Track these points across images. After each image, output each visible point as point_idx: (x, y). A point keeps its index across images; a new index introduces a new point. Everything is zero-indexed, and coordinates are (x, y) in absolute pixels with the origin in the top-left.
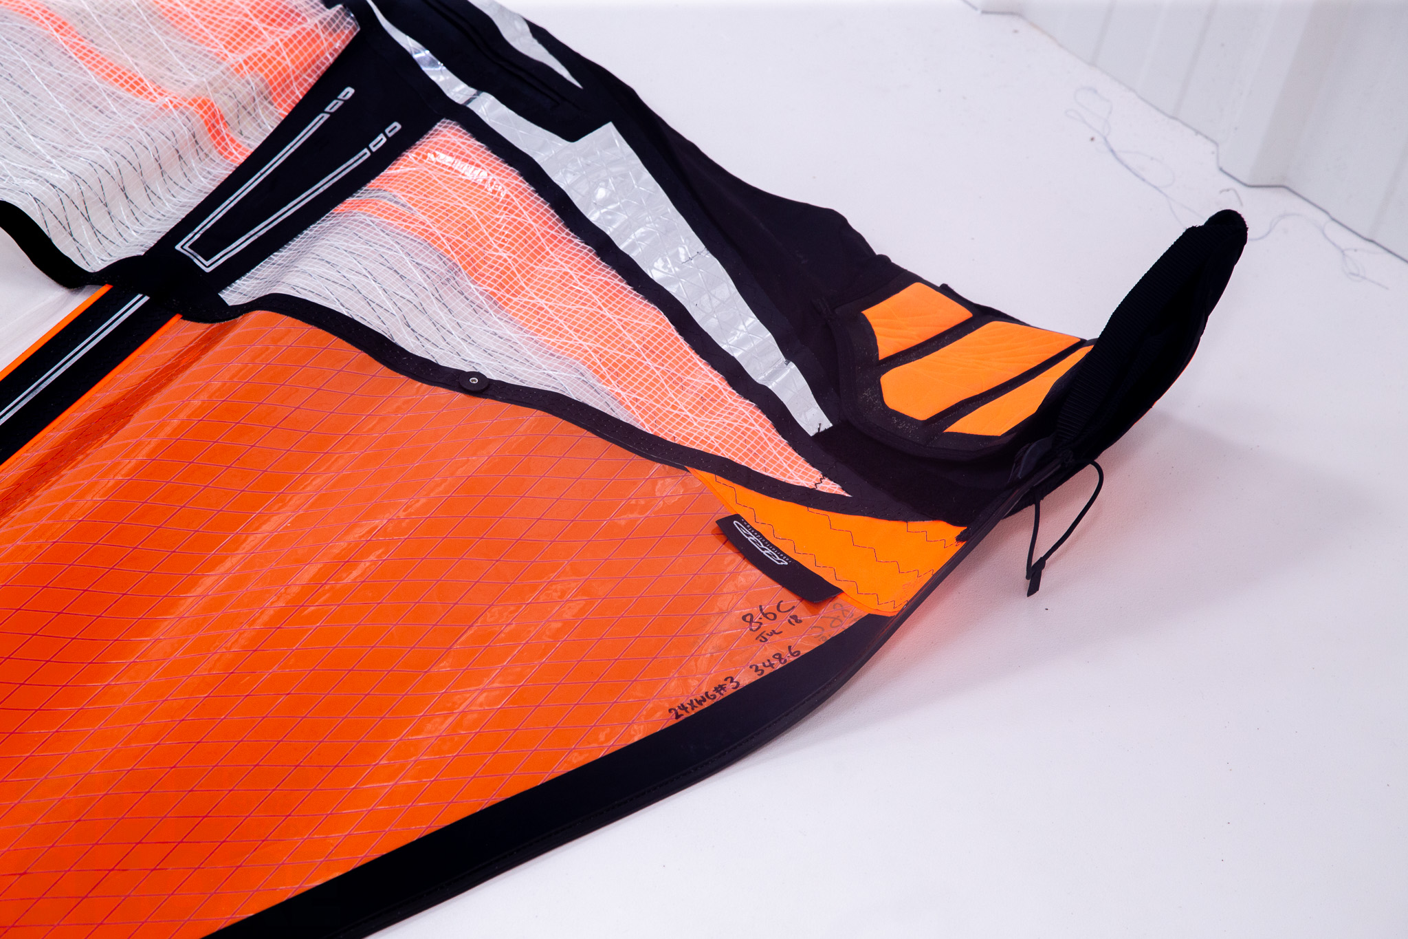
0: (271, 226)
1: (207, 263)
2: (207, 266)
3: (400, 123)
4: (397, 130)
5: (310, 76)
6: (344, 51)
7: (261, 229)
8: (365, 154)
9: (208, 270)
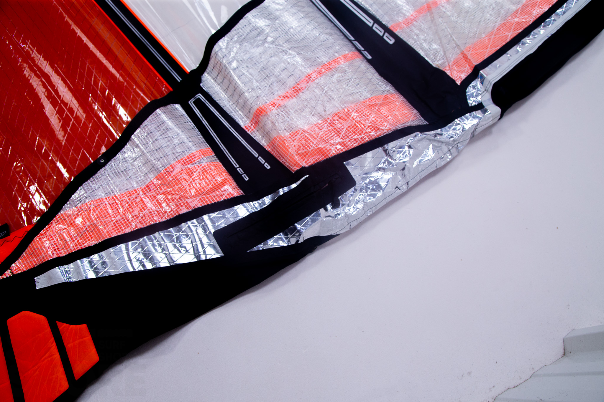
0: (206, 126)
1: (192, 102)
2: (191, 103)
3: (248, 180)
4: (245, 179)
5: (276, 154)
6: (285, 166)
7: (205, 122)
8: (236, 165)
9: (189, 102)
